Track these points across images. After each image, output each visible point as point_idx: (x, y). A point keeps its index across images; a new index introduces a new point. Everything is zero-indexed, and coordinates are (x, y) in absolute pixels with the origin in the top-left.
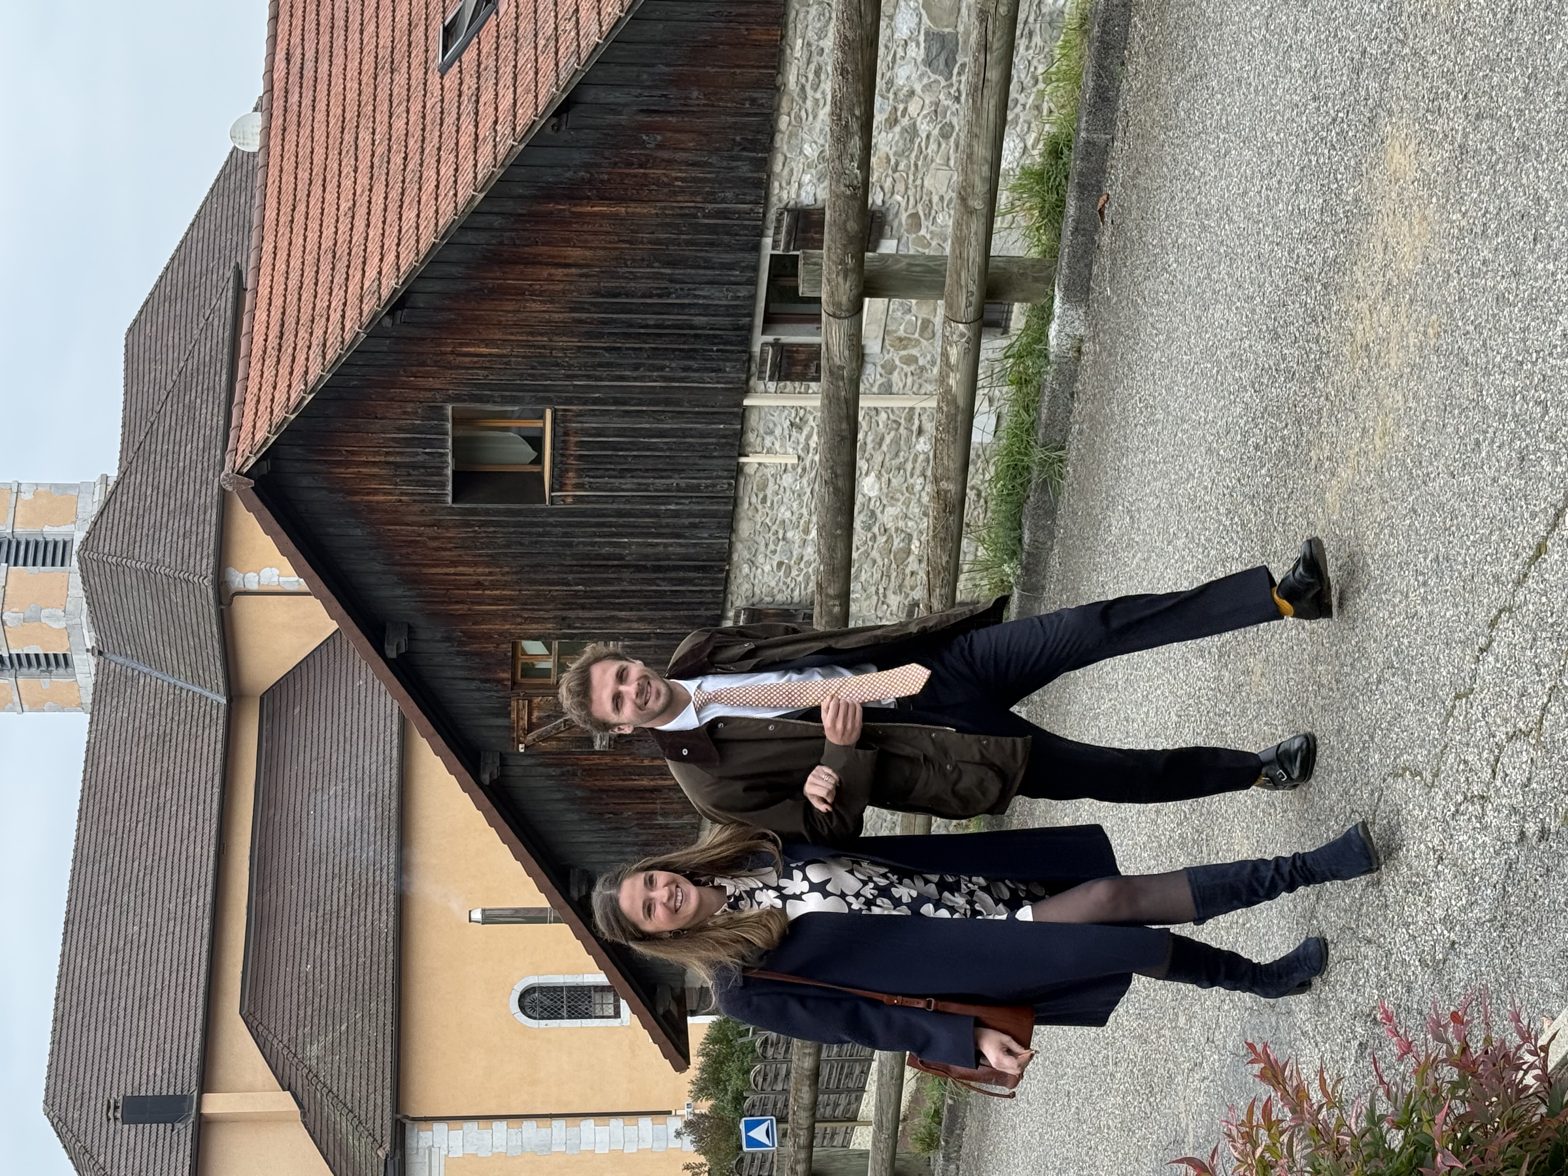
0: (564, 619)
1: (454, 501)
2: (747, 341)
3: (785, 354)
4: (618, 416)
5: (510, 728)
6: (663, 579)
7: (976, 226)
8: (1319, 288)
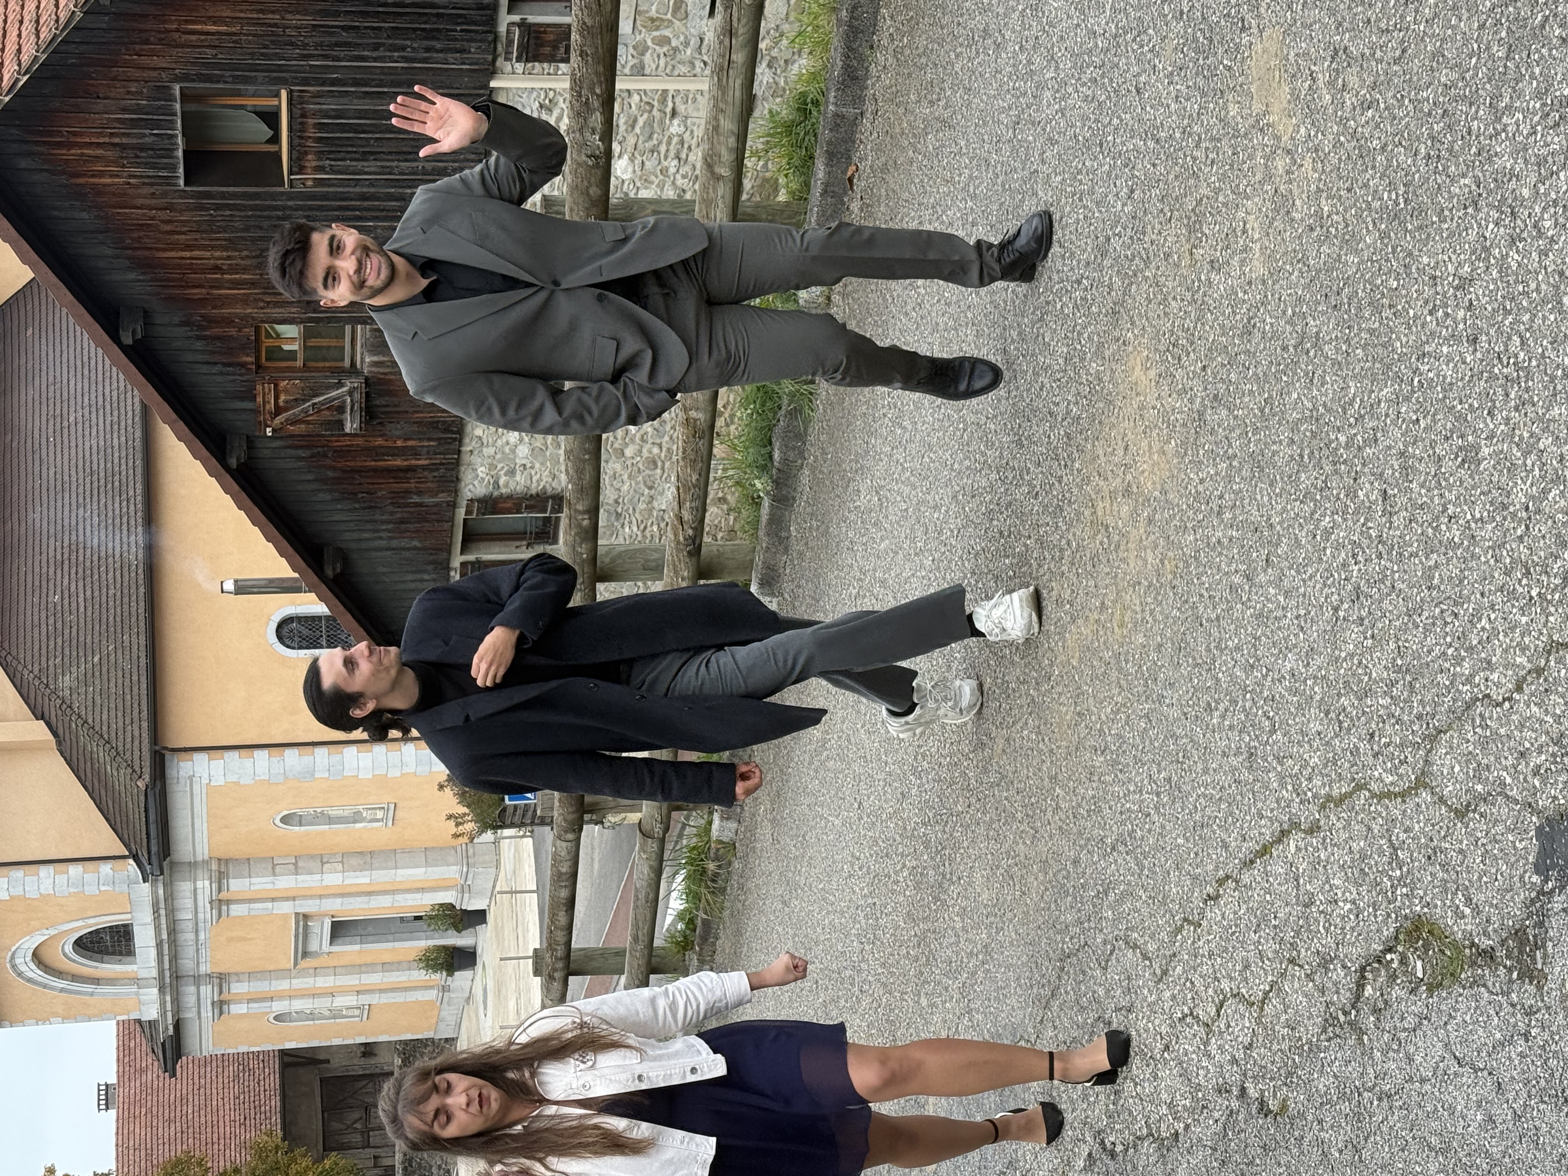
1: (187, 184)
2: (492, 21)
3: (533, 35)
4: (358, 98)
5: (256, 412)
7: (723, 191)
8: (1062, 433)
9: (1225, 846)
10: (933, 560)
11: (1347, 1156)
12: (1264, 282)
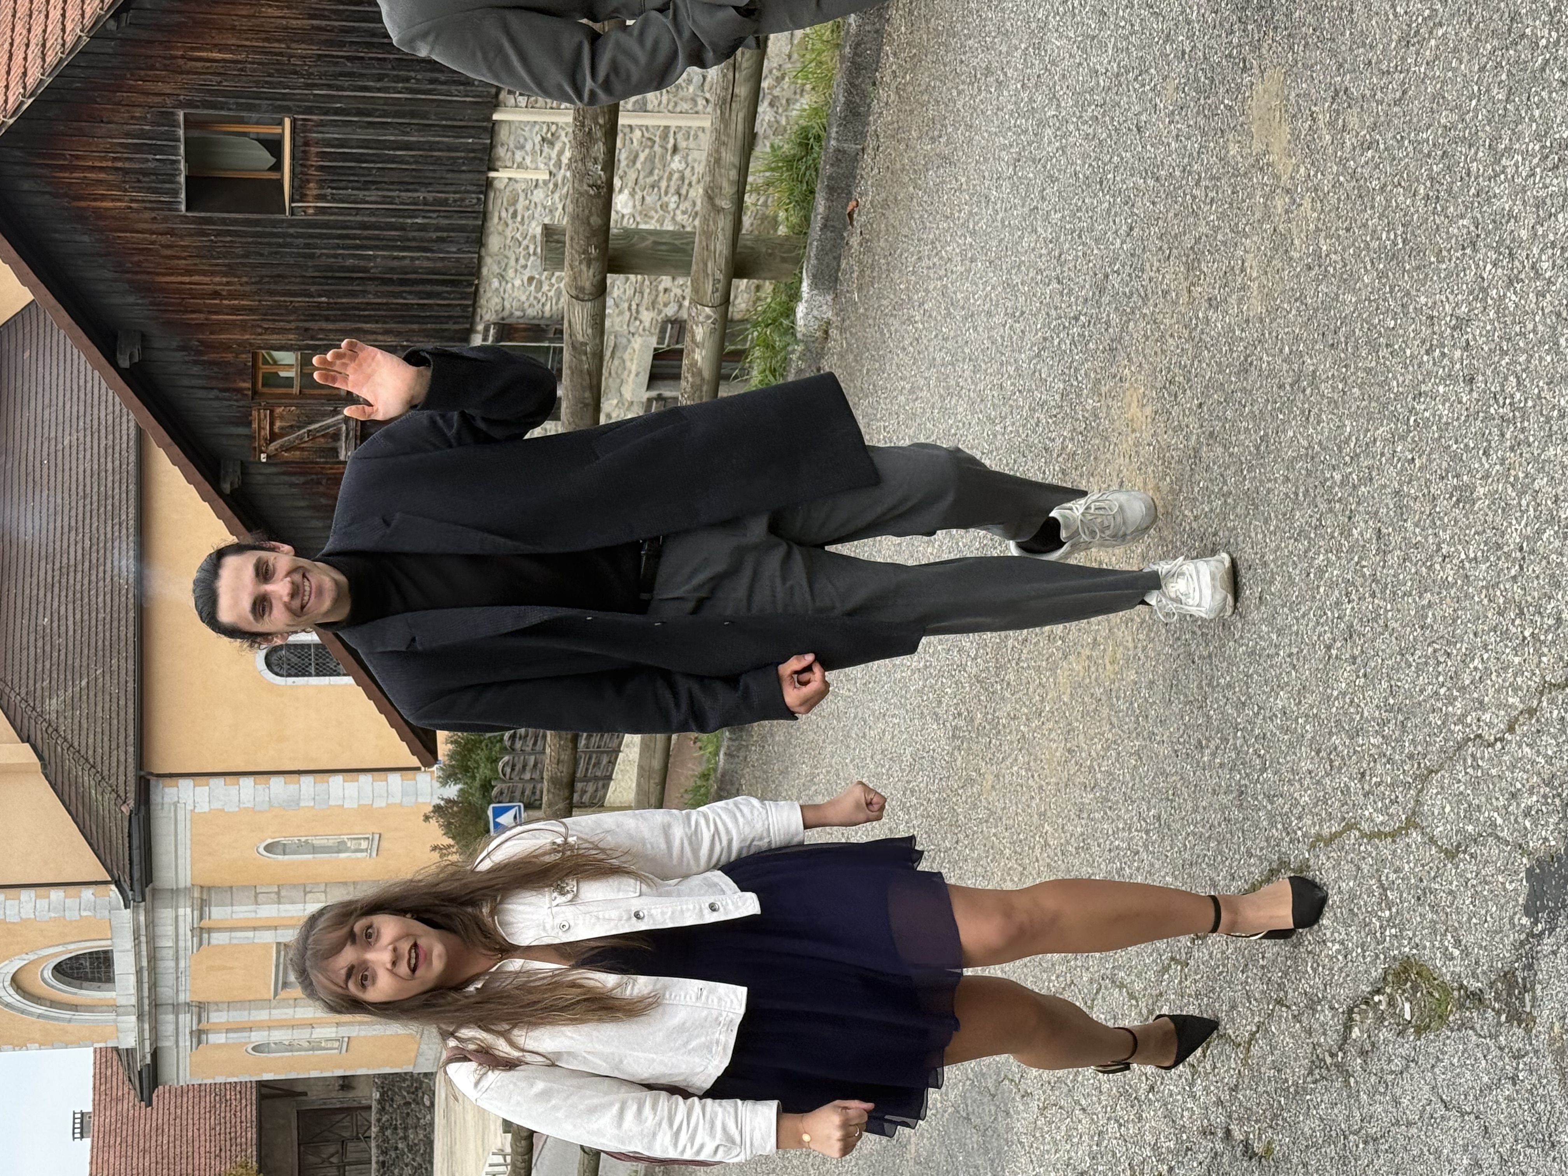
0: (306, 330)
1: (187, 210)
4: (360, 127)
5: (251, 438)
6: (410, 293)
7: (724, 223)
12: (1261, 321)
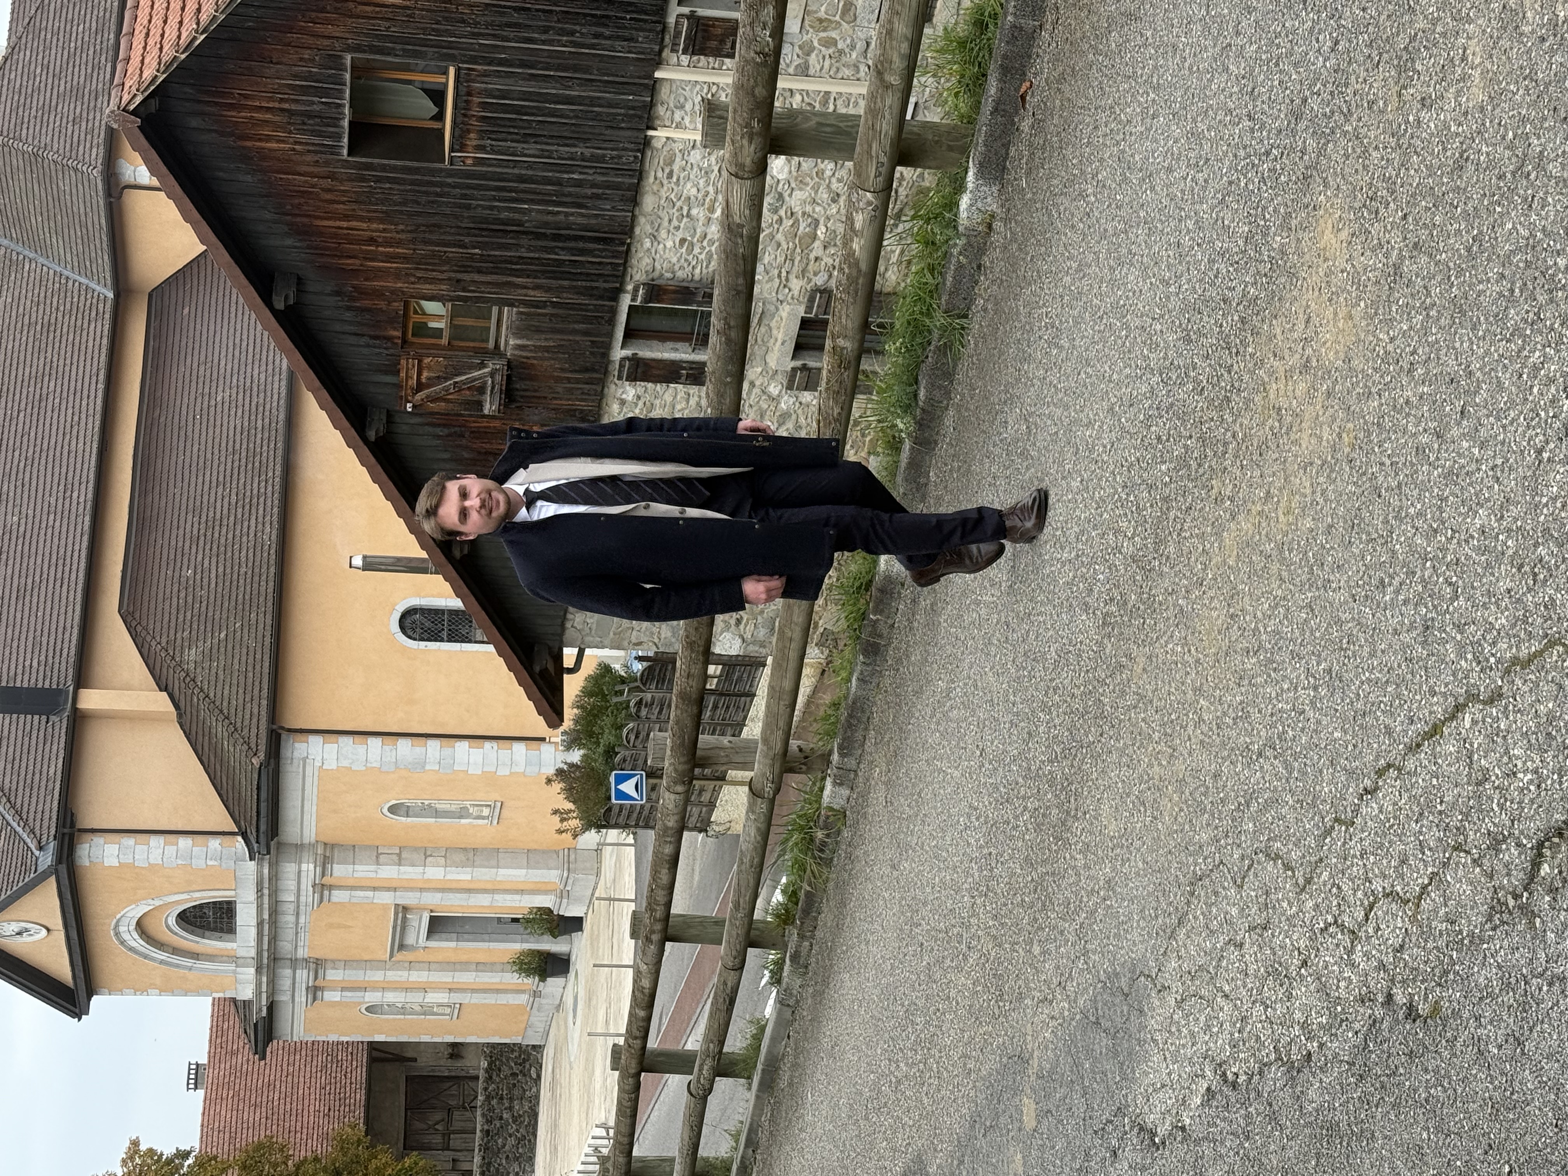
0: (458, 281)
1: (349, 155)
2: (662, 11)
3: (700, 27)
4: (524, 79)
5: (399, 386)
6: (563, 249)
7: (891, 100)
8: (1236, 318)
9: (1389, 731)
10: (1082, 480)
11: (1508, 1050)
12: (1482, 109)
